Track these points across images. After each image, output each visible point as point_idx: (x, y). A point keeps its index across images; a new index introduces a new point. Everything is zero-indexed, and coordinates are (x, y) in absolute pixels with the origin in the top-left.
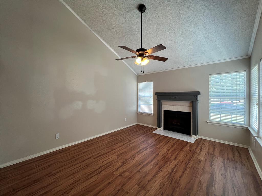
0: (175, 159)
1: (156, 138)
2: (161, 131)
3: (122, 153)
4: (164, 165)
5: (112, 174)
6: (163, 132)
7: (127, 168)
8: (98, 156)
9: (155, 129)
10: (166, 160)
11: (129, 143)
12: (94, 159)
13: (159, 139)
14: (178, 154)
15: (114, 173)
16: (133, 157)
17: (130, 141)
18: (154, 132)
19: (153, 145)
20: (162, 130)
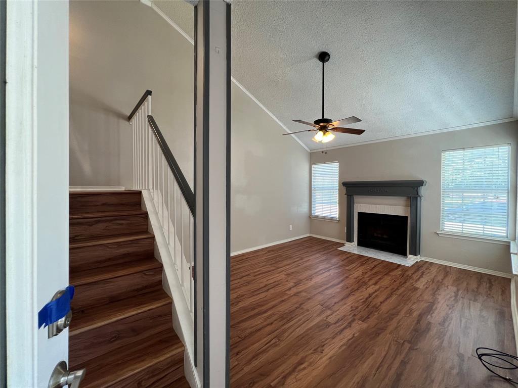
0: (375, 284)
1: (344, 257)
2: (352, 248)
3: (293, 273)
4: (358, 289)
5: (283, 293)
6: (356, 249)
7: (303, 288)
8: (259, 274)
9: (343, 245)
10: (361, 284)
11: (300, 262)
12: (254, 276)
13: (350, 259)
14: (380, 279)
15: (286, 292)
16: (310, 278)
17: (302, 259)
18: (340, 249)
19: (340, 266)
20: (354, 247)
